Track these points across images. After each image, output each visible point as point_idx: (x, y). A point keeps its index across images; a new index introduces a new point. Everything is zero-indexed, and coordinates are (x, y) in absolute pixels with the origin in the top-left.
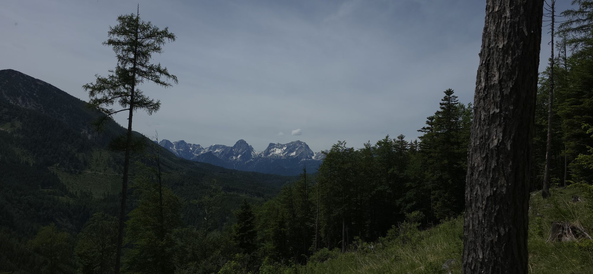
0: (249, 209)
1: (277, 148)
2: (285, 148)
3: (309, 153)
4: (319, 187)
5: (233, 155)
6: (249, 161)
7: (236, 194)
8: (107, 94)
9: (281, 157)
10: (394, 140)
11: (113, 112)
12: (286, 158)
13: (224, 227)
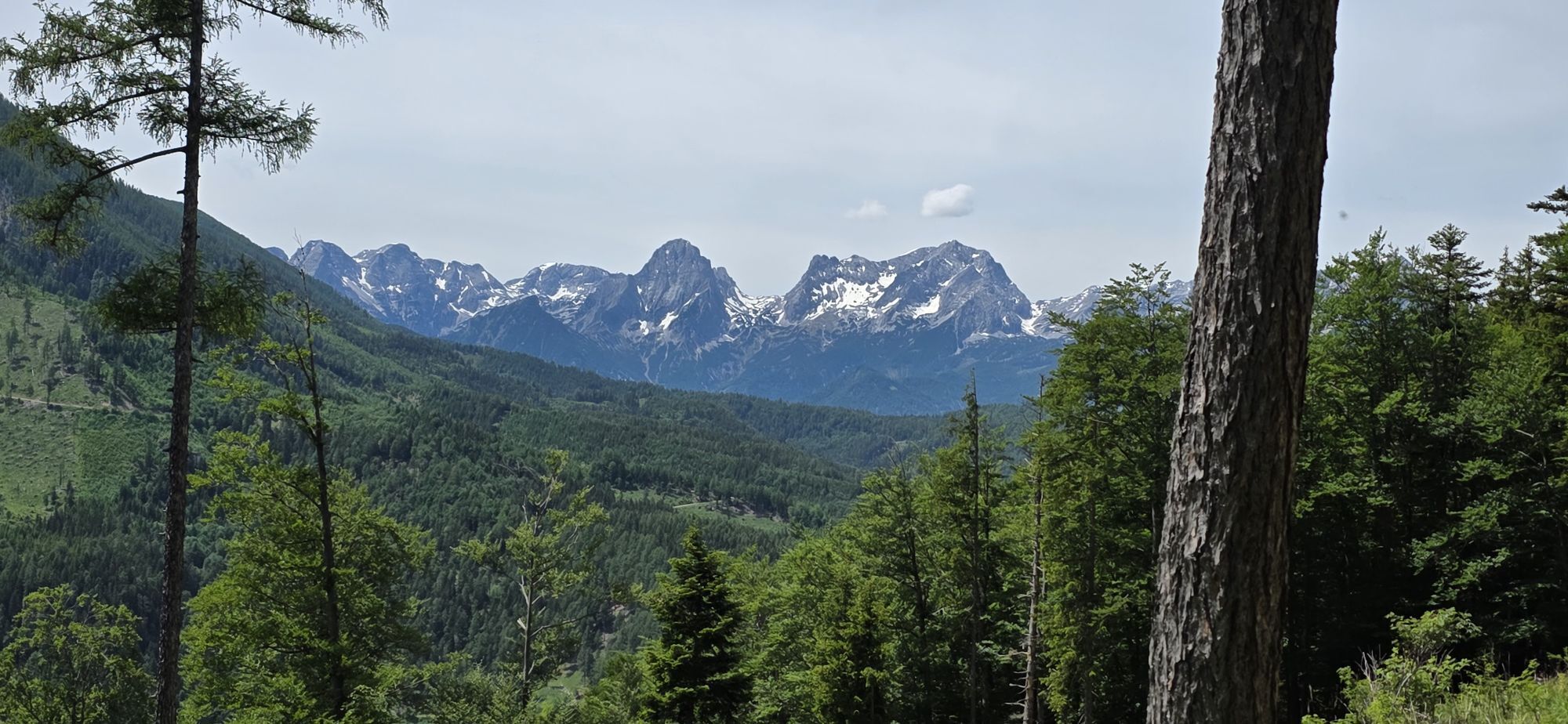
0: (712, 580)
1: (848, 278)
2: (886, 281)
3: (1008, 304)
4: (1039, 481)
5: (641, 315)
6: (714, 343)
7: (657, 498)
8: (89, 88)
9: (870, 321)
10: (1413, 252)
11: (118, 163)
12: (893, 328)
13: (603, 653)
